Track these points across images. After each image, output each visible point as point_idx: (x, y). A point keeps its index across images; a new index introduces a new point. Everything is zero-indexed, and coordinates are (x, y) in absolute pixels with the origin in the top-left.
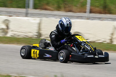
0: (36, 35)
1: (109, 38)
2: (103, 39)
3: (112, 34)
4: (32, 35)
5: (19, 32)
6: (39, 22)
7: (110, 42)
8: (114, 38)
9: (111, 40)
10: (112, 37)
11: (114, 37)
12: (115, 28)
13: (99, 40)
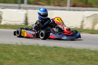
0: (24, 23)
1: (80, 24)
2: (76, 25)
3: (83, 22)
5: (11, 21)
7: (81, 27)
8: (84, 25)
10: (82, 24)
12: (84, 16)
13: (73, 26)
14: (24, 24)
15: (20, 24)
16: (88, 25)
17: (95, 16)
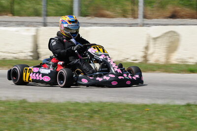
0: (31, 56)
1: (142, 54)
2: (133, 56)
3: (147, 48)
4: (25, 57)
5: (4, 52)
6: (34, 34)
7: (144, 60)
8: (150, 55)
9: (145, 57)
10: (146, 53)
11: (150, 52)
12: (149, 37)
13: (127, 59)
14: (31, 58)
15: (23, 58)
16: (157, 55)
17: (170, 37)
